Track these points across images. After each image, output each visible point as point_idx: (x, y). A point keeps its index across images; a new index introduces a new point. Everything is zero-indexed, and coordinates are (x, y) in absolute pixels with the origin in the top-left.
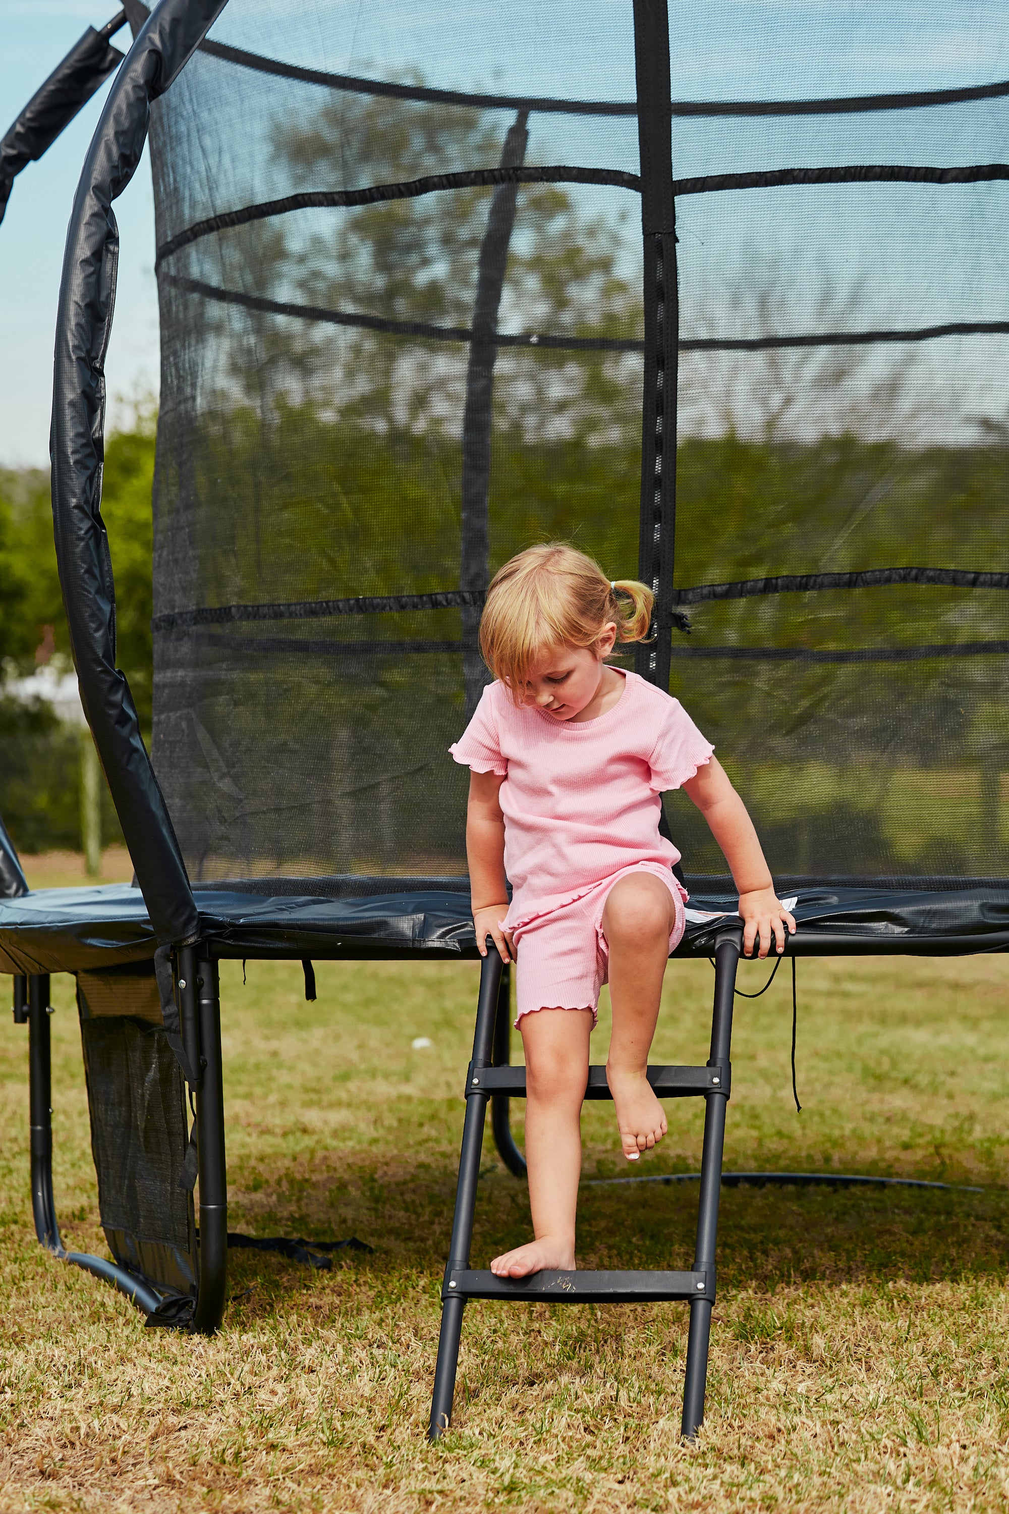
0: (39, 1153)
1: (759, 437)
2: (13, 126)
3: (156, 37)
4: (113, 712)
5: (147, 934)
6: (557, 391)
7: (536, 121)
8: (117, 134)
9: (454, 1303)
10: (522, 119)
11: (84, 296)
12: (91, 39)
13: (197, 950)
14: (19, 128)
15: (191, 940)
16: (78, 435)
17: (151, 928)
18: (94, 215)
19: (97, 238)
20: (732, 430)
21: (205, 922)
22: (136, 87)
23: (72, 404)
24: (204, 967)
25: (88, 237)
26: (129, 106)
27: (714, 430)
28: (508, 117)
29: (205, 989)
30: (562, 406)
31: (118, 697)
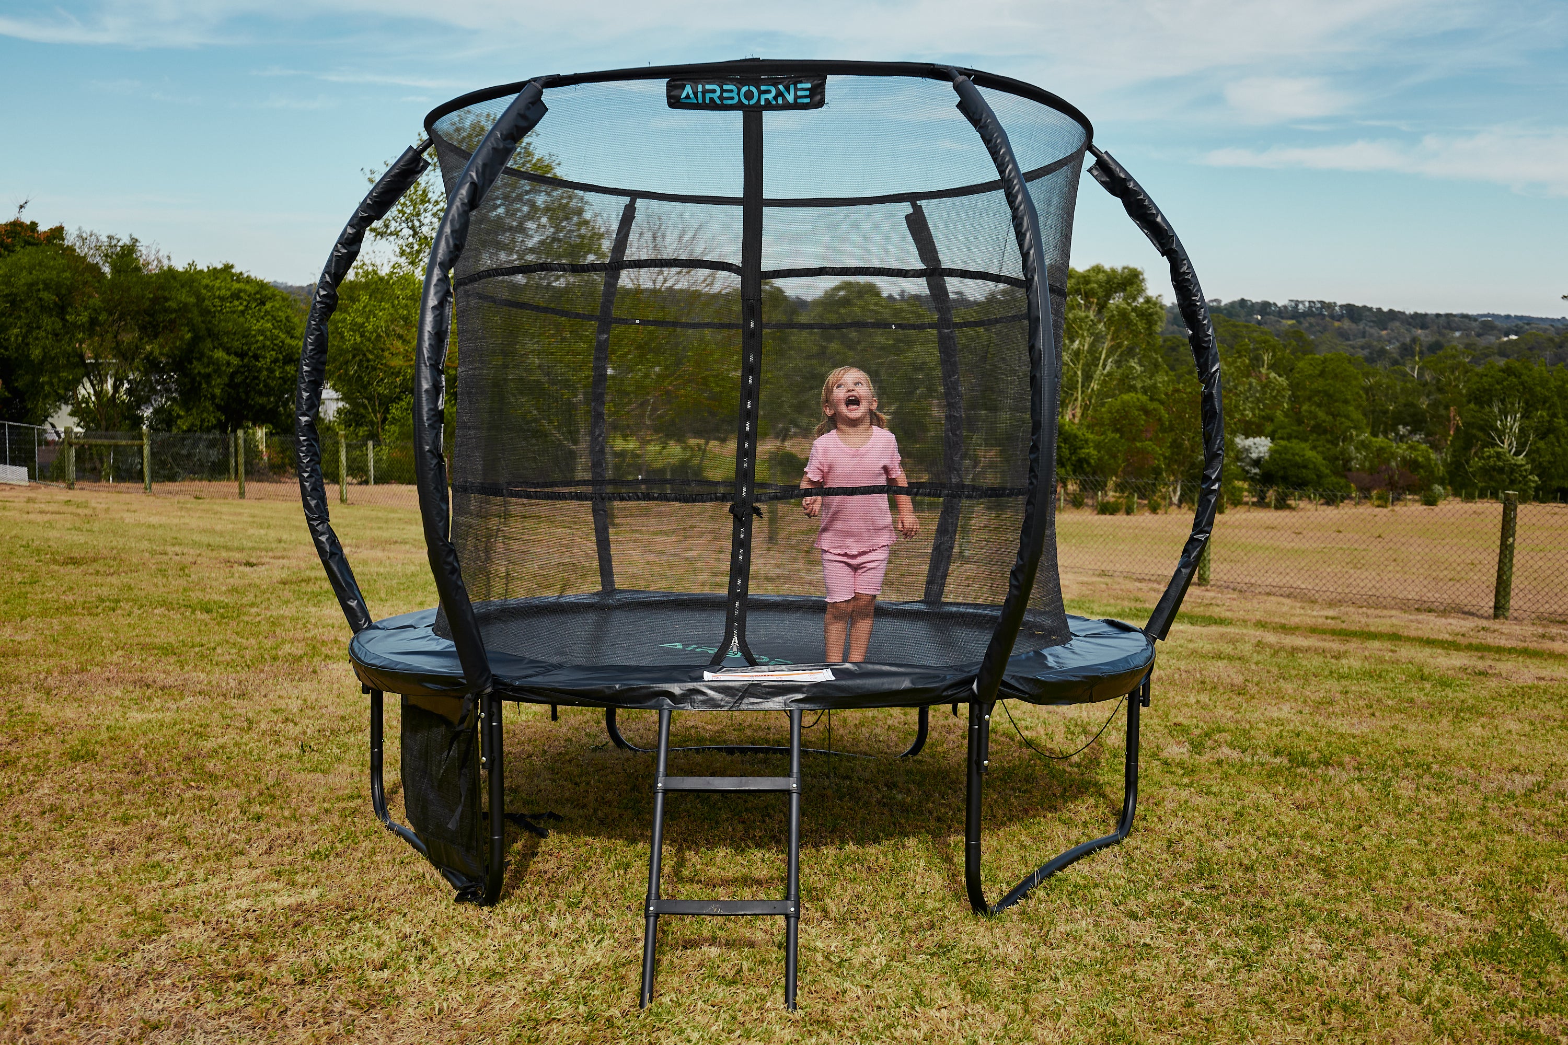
0: (376, 764)
2: (365, 200)
3: (474, 174)
4: (448, 567)
5: (462, 684)
7: (640, 203)
8: (452, 232)
9: (652, 919)
10: (632, 202)
11: (433, 328)
12: (411, 153)
13: (490, 696)
14: (369, 201)
15: (489, 690)
16: (430, 410)
17: (464, 681)
18: (439, 280)
19: (440, 294)
21: (496, 681)
22: (463, 204)
23: (426, 391)
24: (494, 704)
25: (436, 293)
26: (459, 215)
28: (626, 200)
29: (495, 717)
31: (451, 559)
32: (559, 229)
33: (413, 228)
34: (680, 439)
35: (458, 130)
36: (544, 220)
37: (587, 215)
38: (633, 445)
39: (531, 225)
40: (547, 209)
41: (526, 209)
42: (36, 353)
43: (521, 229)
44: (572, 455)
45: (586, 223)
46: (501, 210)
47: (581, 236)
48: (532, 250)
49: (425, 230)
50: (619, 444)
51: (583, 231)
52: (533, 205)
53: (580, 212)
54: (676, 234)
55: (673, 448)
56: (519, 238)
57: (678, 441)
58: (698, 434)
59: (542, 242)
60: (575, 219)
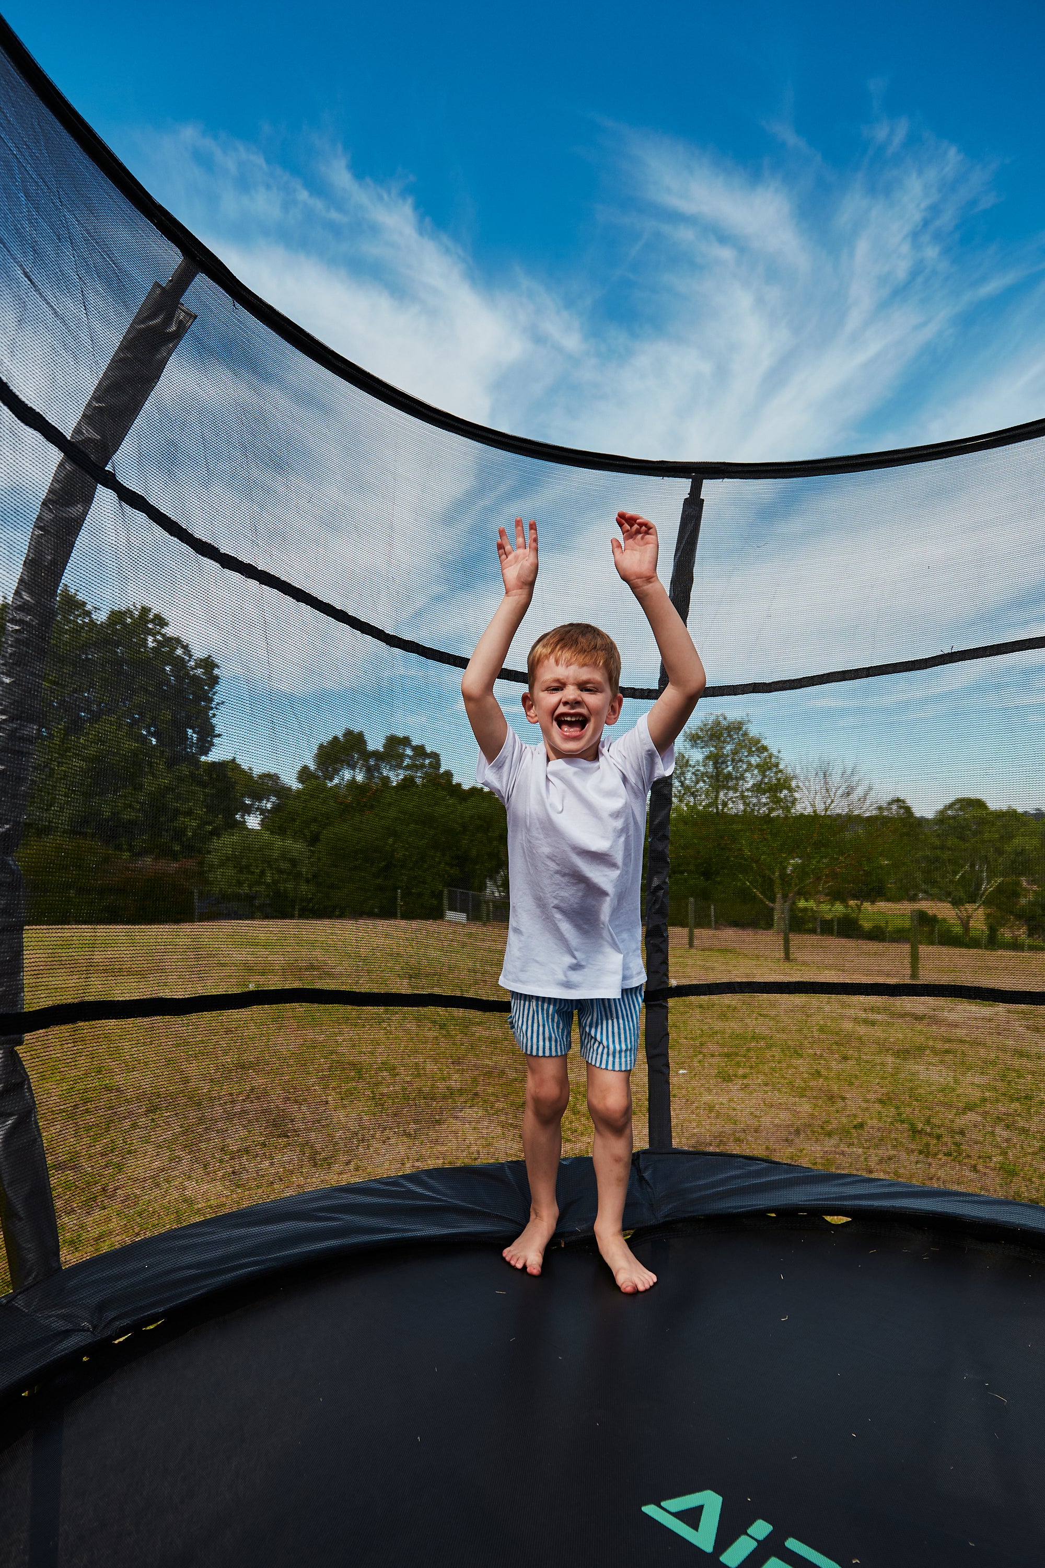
1: (823, 813)
6: (764, 800)
20: (815, 811)
27: (809, 811)
30: (765, 804)
32: (764, 776)
33: (680, 782)
34: (844, 901)
35: (705, 725)
36: (756, 772)
37: (781, 767)
38: (811, 904)
39: (748, 775)
40: (758, 766)
41: (745, 766)
42: (474, 853)
43: (742, 778)
44: (772, 909)
45: (781, 771)
46: (730, 768)
47: (779, 780)
48: (748, 790)
49: (687, 782)
50: (802, 904)
51: (779, 775)
52: (749, 764)
53: (777, 765)
54: (840, 772)
55: (839, 908)
56: (741, 782)
57: (841, 902)
58: (855, 897)
59: (754, 785)
60: (774, 770)
